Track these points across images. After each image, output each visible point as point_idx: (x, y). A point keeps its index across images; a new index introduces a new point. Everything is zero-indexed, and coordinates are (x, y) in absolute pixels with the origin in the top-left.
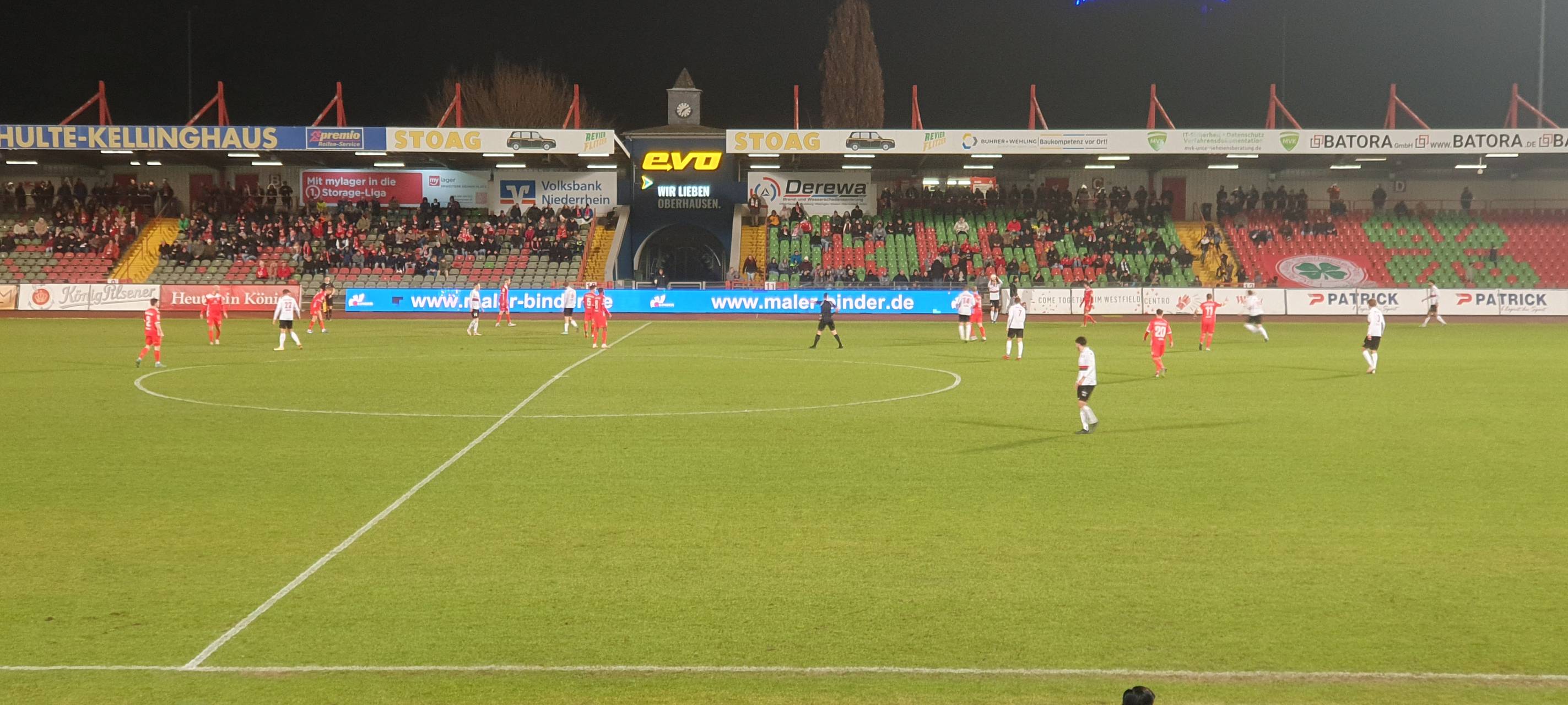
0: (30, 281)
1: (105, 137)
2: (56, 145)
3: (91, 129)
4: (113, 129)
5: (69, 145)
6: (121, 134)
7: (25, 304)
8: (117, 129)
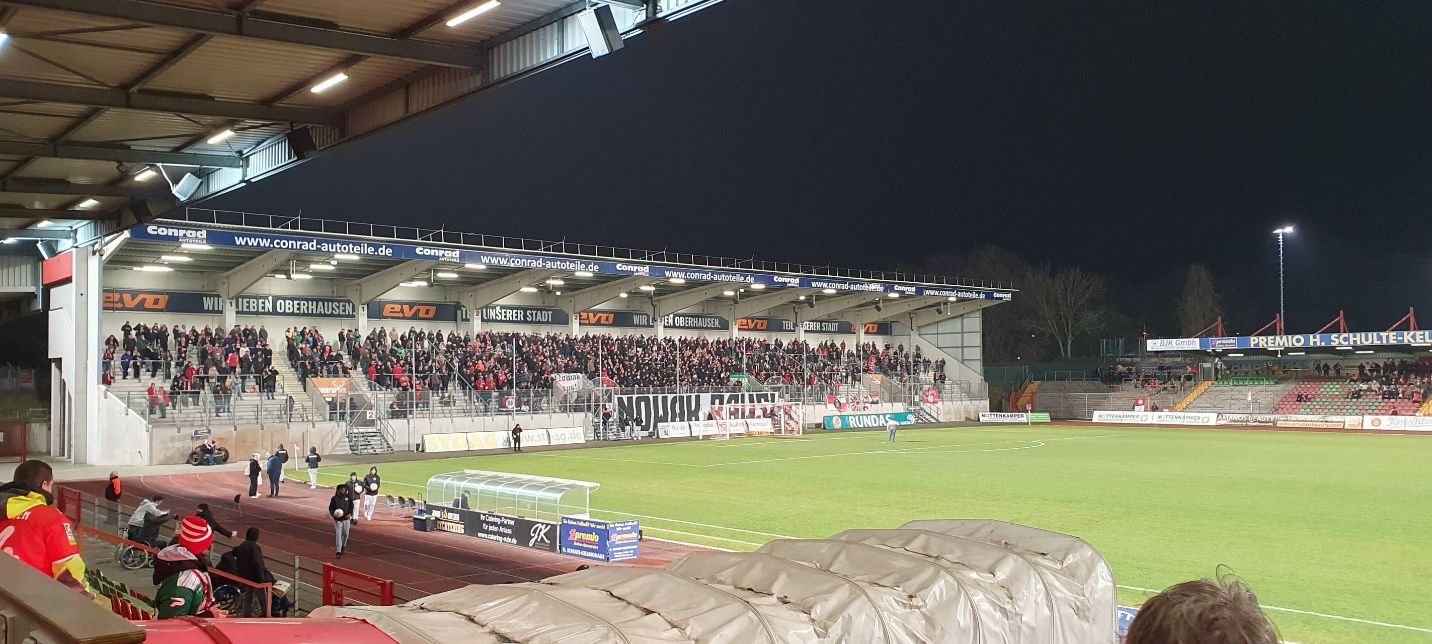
0: (1370, 414)
1: (1414, 337)
2: (1385, 342)
3: (1405, 333)
4: (1419, 333)
5: (1392, 342)
6: (1424, 335)
7: (1367, 426)
8: (1422, 332)
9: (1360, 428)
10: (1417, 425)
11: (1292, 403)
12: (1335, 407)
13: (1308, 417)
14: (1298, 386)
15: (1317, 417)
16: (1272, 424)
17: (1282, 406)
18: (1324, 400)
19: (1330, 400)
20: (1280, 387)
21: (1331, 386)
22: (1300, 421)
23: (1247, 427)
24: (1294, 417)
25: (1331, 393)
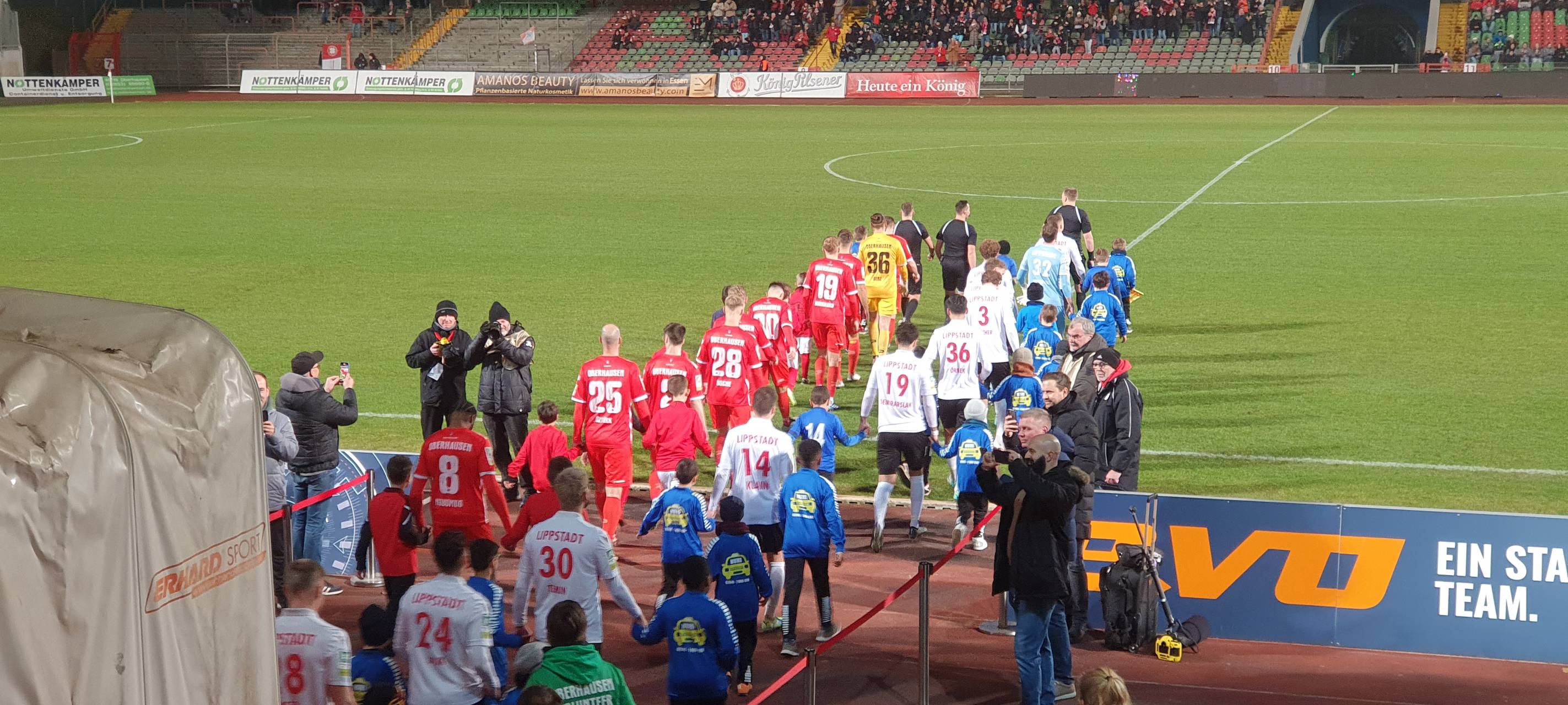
0: (729, 70)
7: (724, 91)
9: (713, 95)
10: (799, 87)
11: (604, 51)
12: (675, 58)
13: (632, 77)
14: (614, 19)
15: (646, 77)
16: (571, 92)
17: (587, 57)
18: (657, 45)
19: (666, 45)
20: (584, 21)
21: (669, 19)
22: (617, 85)
23: (529, 98)
24: (607, 77)
25: (668, 32)
